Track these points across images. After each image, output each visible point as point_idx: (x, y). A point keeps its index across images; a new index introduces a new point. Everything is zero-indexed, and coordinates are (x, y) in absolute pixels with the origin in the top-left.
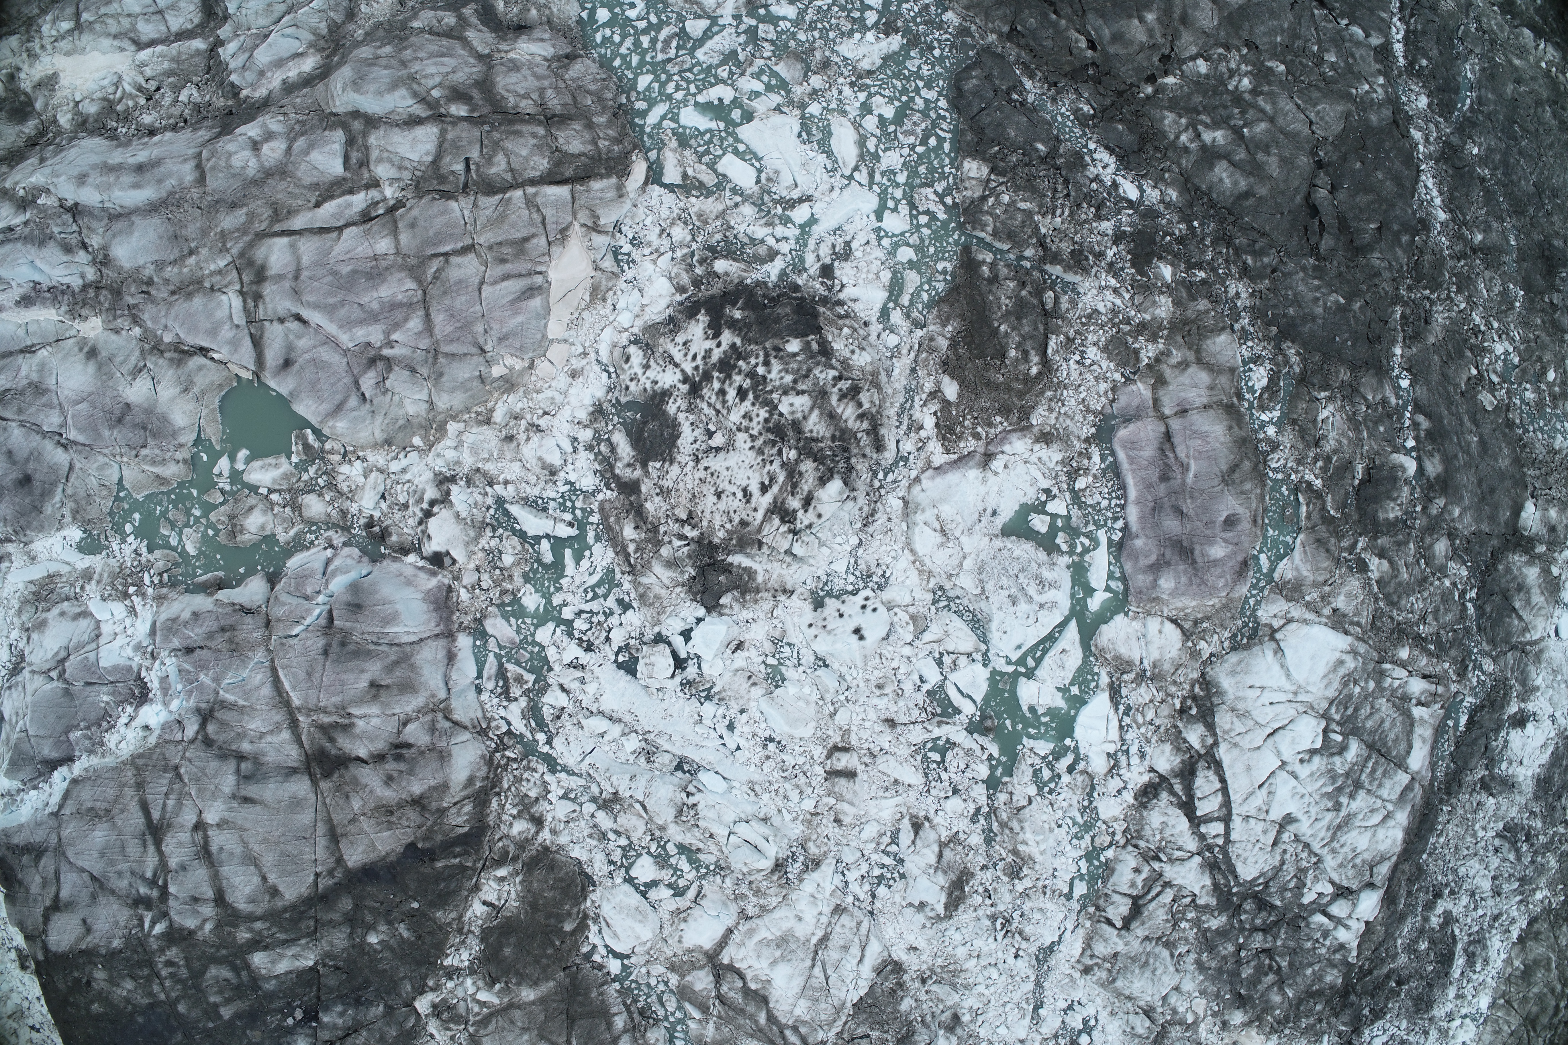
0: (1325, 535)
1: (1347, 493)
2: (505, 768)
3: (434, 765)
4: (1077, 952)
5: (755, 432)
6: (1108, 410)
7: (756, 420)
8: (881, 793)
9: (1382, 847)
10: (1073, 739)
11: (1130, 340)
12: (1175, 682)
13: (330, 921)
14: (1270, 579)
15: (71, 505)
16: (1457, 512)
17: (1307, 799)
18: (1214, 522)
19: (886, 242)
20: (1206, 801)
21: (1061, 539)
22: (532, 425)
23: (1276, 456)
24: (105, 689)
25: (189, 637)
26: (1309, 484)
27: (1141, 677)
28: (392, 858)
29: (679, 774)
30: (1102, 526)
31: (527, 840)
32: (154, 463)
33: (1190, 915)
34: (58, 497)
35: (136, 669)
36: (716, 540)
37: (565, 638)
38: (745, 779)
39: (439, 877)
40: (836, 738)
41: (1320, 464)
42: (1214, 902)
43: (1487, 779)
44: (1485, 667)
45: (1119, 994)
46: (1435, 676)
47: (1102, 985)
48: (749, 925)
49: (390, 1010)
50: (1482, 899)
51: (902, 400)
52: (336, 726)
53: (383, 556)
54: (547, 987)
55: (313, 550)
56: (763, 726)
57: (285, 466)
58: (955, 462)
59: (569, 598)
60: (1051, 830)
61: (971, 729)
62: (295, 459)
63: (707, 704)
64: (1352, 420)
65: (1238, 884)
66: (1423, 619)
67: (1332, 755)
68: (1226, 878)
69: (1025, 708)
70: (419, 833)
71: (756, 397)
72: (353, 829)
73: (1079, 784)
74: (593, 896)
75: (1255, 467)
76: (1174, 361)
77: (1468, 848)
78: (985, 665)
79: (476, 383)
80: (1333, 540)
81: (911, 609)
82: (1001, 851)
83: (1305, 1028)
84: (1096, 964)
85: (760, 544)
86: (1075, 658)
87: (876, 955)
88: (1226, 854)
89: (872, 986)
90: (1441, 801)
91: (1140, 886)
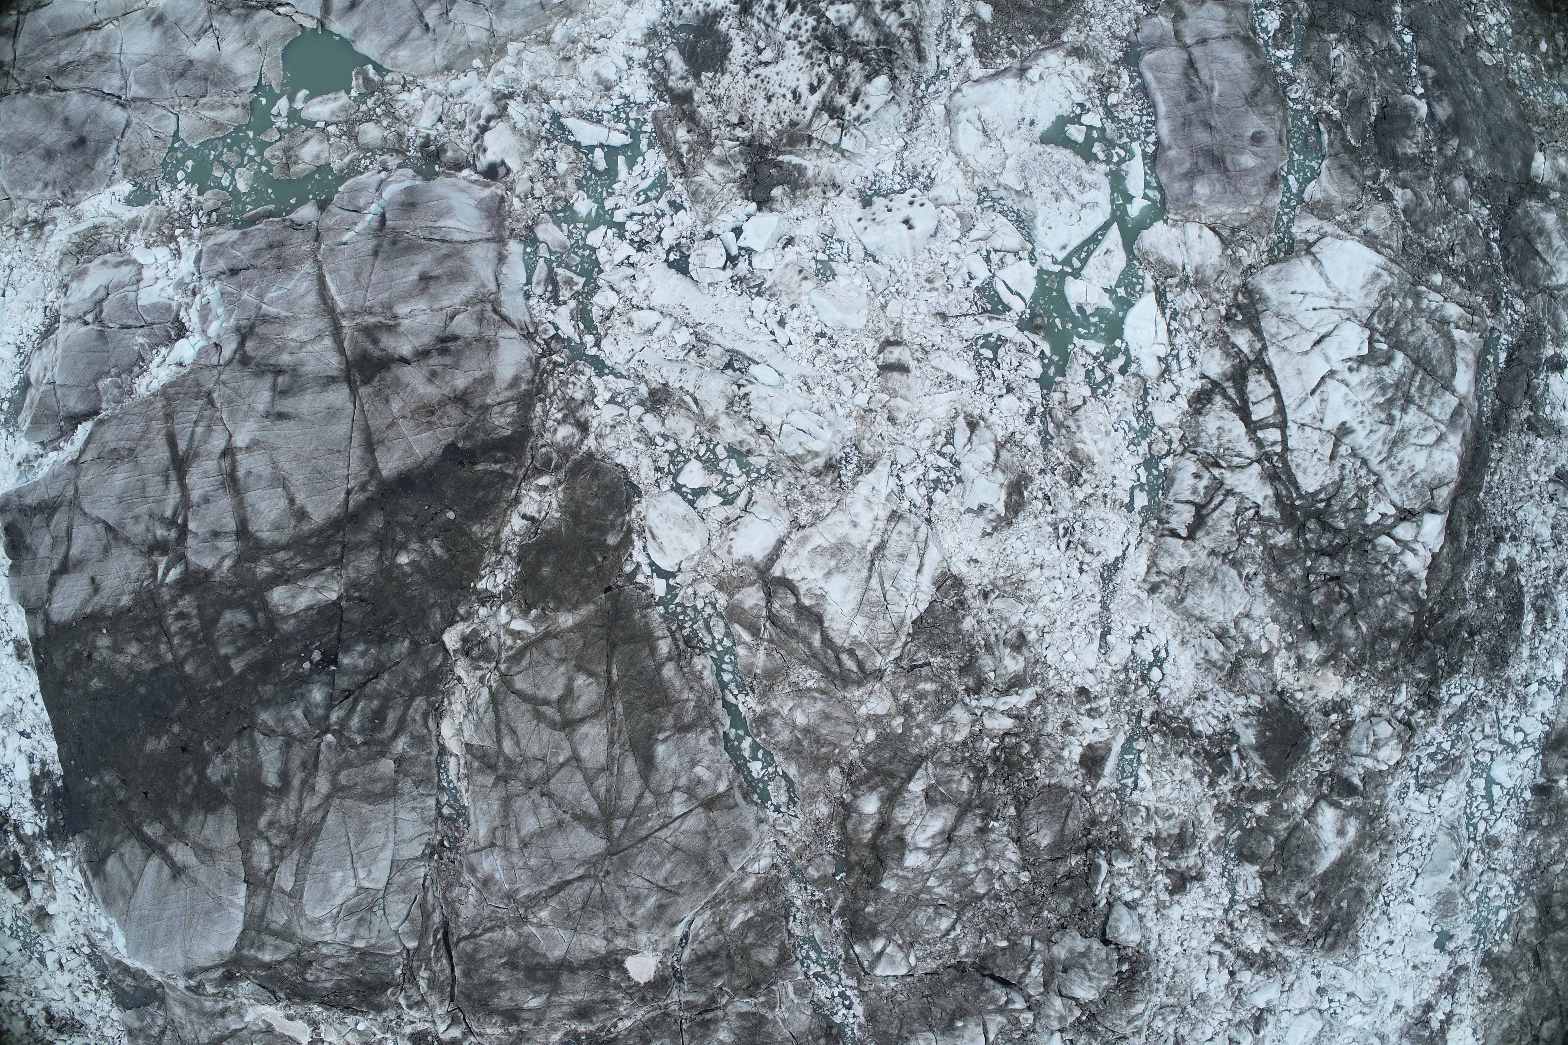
0: (1349, 163)
1: (1365, 127)
2: (551, 373)
3: (479, 355)
4: (1143, 570)
5: (803, 39)
6: (1133, 38)
7: (804, 28)
8: (934, 390)
9: (1439, 470)
10: (1123, 341)
12: (1218, 290)
13: (358, 544)
14: (1301, 200)
15: (124, 160)
16: (1470, 154)
17: (1359, 408)
18: (1242, 136)
20: (1260, 405)
21: (1097, 149)
22: (589, 48)
23: (1294, 87)
24: (141, 331)
25: (235, 257)
26: (1328, 115)
27: (1184, 283)
28: (430, 462)
29: (729, 372)
30: (1135, 140)
31: (571, 447)
32: (212, 108)
33: (1255, 530)
34: (111, 154)
35: (175, 308)
36: (767, 141)
37: (616, 240)
38: (797, 373)
39: (477, 483)
40: (888, 333)
42: (1278, 516)
43: (1533, 420)
44: (1517, 307)
45: (1188, 616)
46: (1470, 307)
47: (1171, 606)
48: (801, 533)
49: (416, 647)
50: (1544, 550)
51: (940, 22)
52: (380, 326)
53: (437, 174)
54: (587, 610)
55: (367, 174)
56: (815, 319)
57: (343, 99)
58: (993, 75)
59: (622, 201)
60: (1108, 434)
61: (1023, 325)
62: (354, 93)
63: (758, 299)
64: (1362, 61)
65: (1301, 497)
66: (1451, 250)
67: (1380, 365)
68: (1288, 489)
69: (1073, 307)
70: (460, 432)
71: (804, 8)
72: (391, 434)
73: (1132, 386)
74: (638, 507)
75: (1275, 95)
77: (1523, 490)
78: (1033, 264)
79: (537, 9)
80: (1356, 168)
81: (957, 208)
82: (1058, 454)
83: (1382, 672)
84: (1163, 581)
85: (810, 139)
86: (1119, 260)
87: (935, 565)
88: (1285, 462)
89: (932, 602)
90: (1492, 439)
91: (1202, 493)
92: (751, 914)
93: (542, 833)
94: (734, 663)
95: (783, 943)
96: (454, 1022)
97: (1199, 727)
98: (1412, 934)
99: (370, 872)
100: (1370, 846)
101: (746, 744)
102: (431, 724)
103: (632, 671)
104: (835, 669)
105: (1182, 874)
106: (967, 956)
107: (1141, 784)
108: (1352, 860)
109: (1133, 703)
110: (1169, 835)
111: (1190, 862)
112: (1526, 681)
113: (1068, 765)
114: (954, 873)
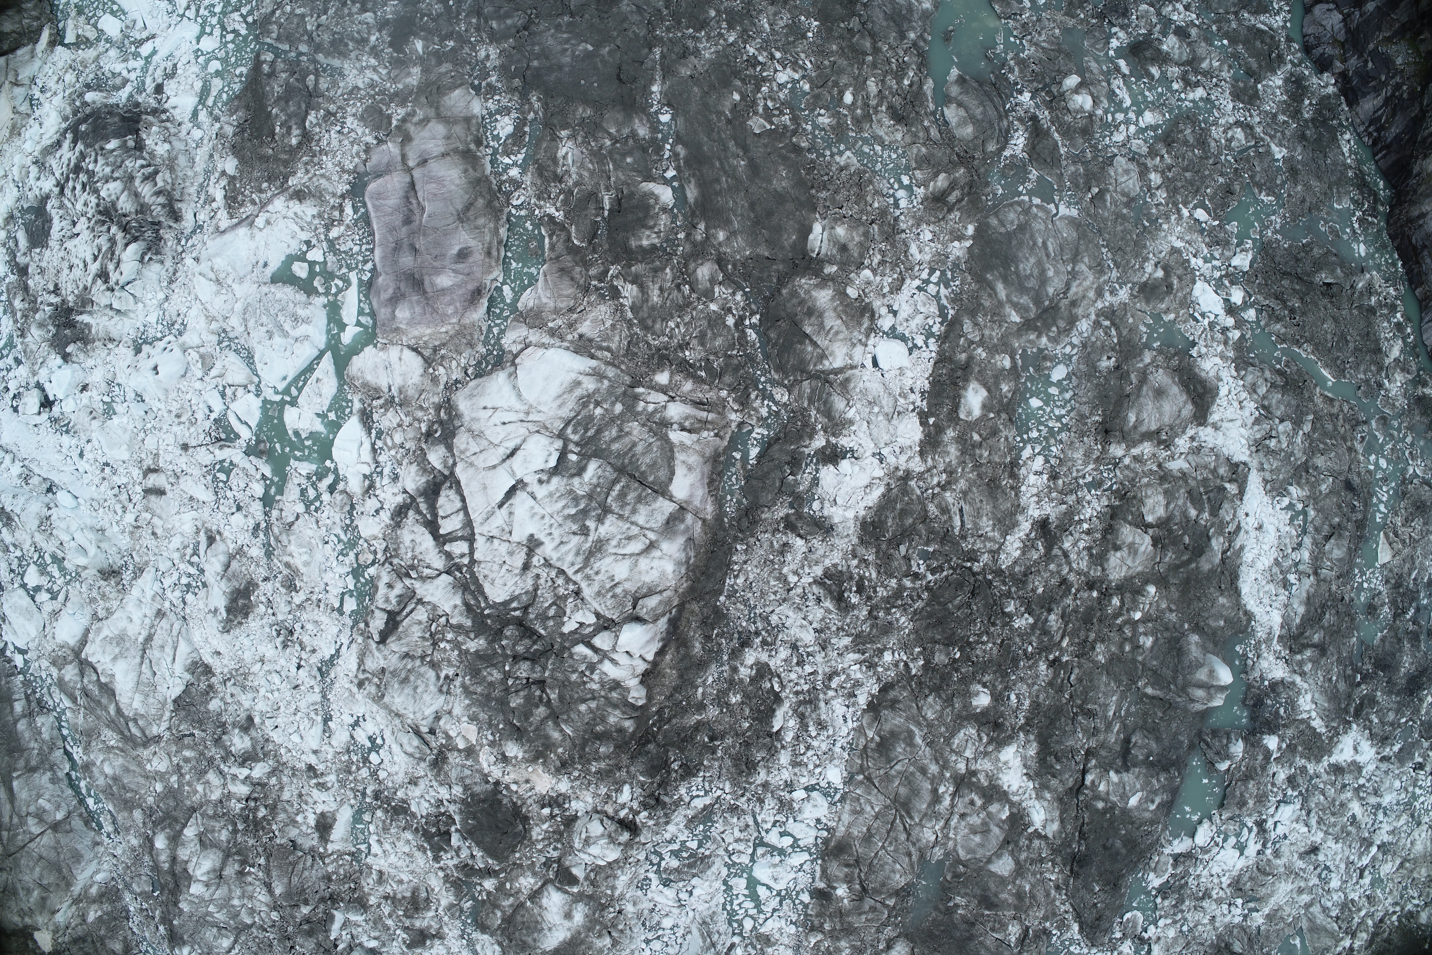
0: (569, 265)
1: (595, 224)
4: (354, 667)
5: (89, 215)
6: (361, 169)
8: (182, 509)
9: (648, 579)
11: (384, 108)
12: (421, 408)
16: (721, 235)
17: (547, 520)
18: (444, 255)
19: (201, 60)
20: (448, 520)
23: (516, 194)
26: (551, 218)
27: (390, 403)
33: (449, 636)
36: (71, 305)
38: (87, 497)
40: (149, 462)
41: (562, 197)
42: (469, 623)
43: (793, 518)
45: (390, 711)
46: (708, 403)
47: (373, 700)
48: (100, 625)
51: (201, 180)
56: (100, 452)
58: (236, 225)
60: (319, 546)
63: (64, 436)
64: (597, 155)
65: (490, 605)
66: (686, 344)
67: (573, 476)
68: (476, 598)
69: (290, 432)
73: (338, 502)
75: (489, 204)
76: (416, 119)
78: (258, 396)
80: (578, 269)
81: (202, 350)
82: (277, 563)
83: (598, 772)
84: (367, 679)
85: (92, 301)
86: (330, 386)
87: (184, 656)
88: (473, 574)
89: (189, 685)
90: (736, 539)
91: (394, 601)
92: (100, 913)
95: (126, 938)
97: (414, 808)
100: (600, 932)
104: (127, 733)
105: (420, 933)
107: (373, 851)
108: (582, 942)
109: (355, 781)
110: (404, 898)
111: (425, 924)
112: (790, 787)
113: (304, 828)
114: (225, 904)
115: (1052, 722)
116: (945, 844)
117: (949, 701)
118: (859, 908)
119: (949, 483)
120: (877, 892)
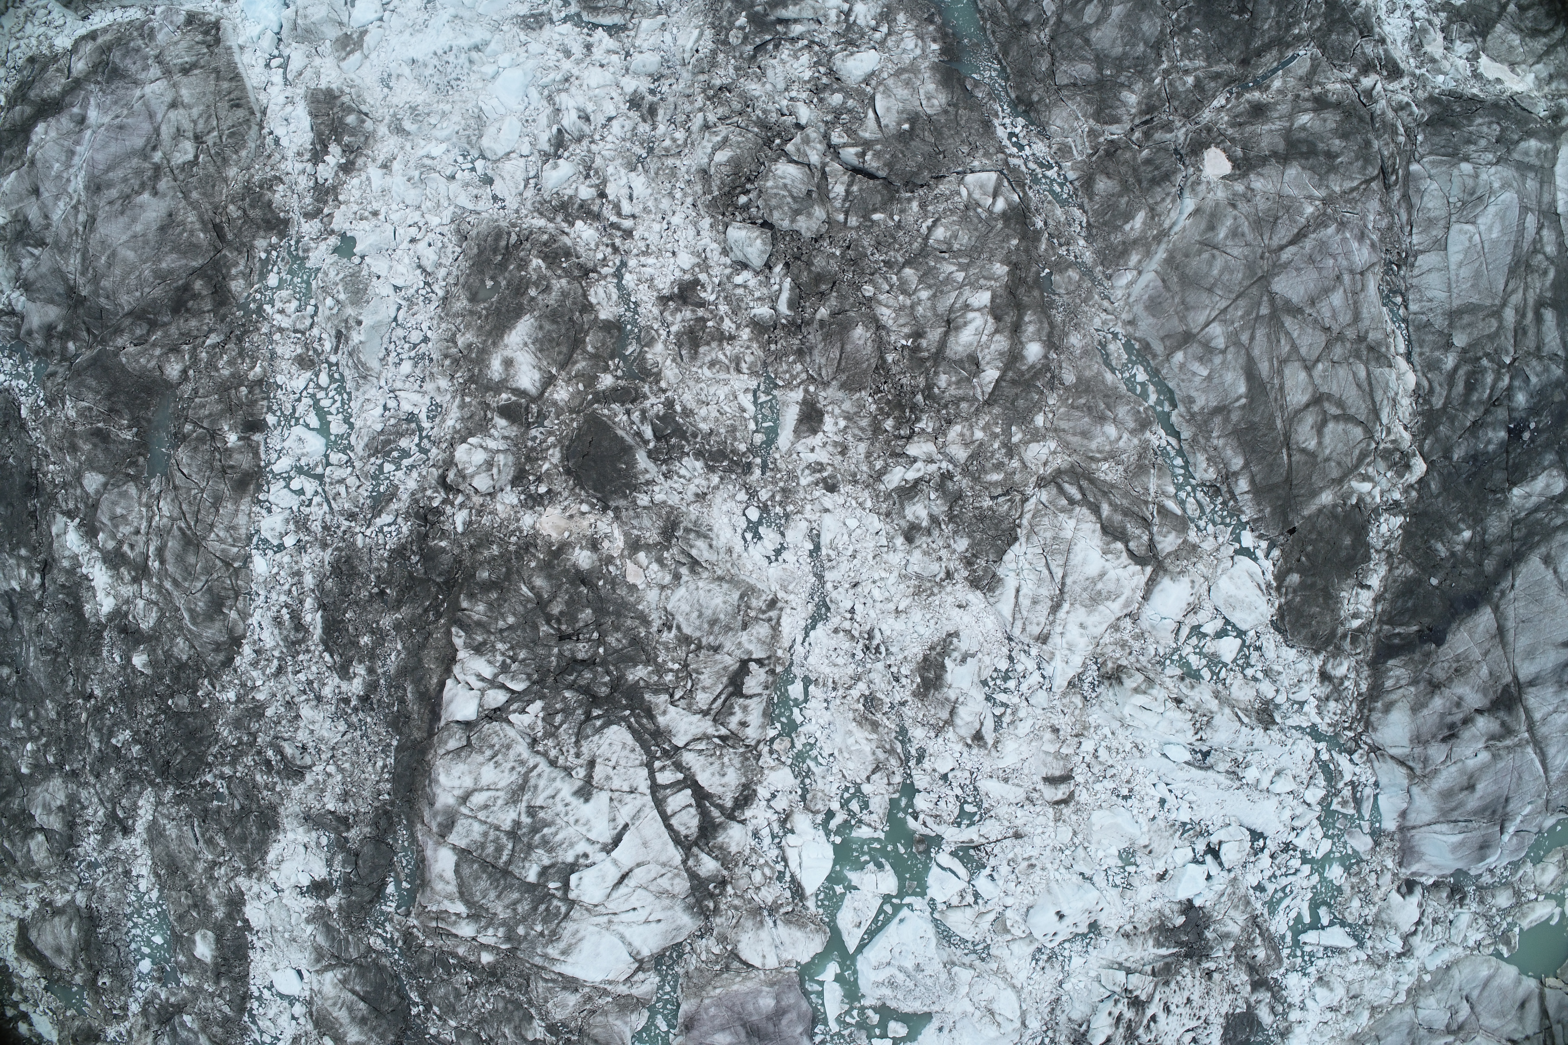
2: (1354, 719)
3: (1424, 729)
4: (785, 620)
9: (462, 767)
12: (737, 909)
13: (1502, 542)
17: (572, 820)
20: (683, 805)
21: (875, 1018)
22: (1337, 1011)
27: (773, 910)
28: (1454, 626)
29: (1205, 749)
31: (1334, 657)
33: (669, 677)
36: (1187, 964)
38: (1148, 760)
39: (1414, 614)
40: (1067, 811)
42: (647, 696)
43: (342, 829)
44: (380, 942)
45: (733, 582)
46: (442, 936)
47: (753, 589)
48: (1130, 610)
49: (1447, 454)
50: (305, 693)
52: (1501, 738)
53: (1452, 876)
54: (1310, 510)
56: (1134, 812)
57: (1524, 923)
59: (1305, 883)
60: (840, 751)
61: (937, 841)
62: (1517, 930)
63: (1186, 820)
66: (471, 989)
67: (552, 866)
68: (640, 724)
69: (888, 867)
70: (1434, 658)
72: (1487, 645)
73: (820, 802)
74: (1273, 611)
77: (343, 754)
78: (933, 900)
79: (1382, 1034)
81: (1009, 938)
82: (890, 724)
83: (491, 543)
84: (764, 613)
85: (1154, 974)
86: (845, 919)
87: (1003, 598)
88: (648, 751)
89: (1000, 559)
90: (392, 803)
91: (737, 709)
92: (1127, 227)
93: (1326, 291)
94: (1174, 476)
95: (1091, 199)
96: (1369, 93)
97: (699, 465)
98: (388, 252)
99: (1470, 239)
100: (470, 352)
101: (1153, 398)
102: (1425, 383)
103: (1270, 459)
104: (1084, 483)
105: (685, 302)
106: (909, 200)
107: (750, 396)
108: (489, 334)
109: (775, 483)
110: (708, 344)
111: (679, 316)
112: (301, 547)
113: (837, 411)
114: (939, 288)
115: (78, 638)
116: (150, 497)
117: (168, 655)
118: (213, 422)
119: (212, 868)
120: (201, 440)
